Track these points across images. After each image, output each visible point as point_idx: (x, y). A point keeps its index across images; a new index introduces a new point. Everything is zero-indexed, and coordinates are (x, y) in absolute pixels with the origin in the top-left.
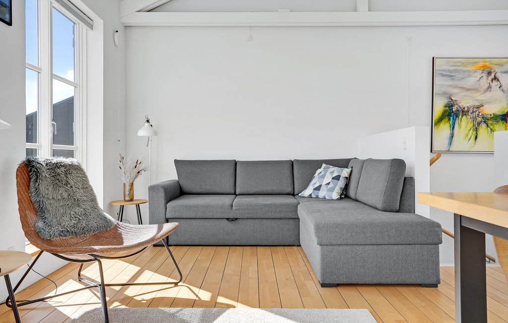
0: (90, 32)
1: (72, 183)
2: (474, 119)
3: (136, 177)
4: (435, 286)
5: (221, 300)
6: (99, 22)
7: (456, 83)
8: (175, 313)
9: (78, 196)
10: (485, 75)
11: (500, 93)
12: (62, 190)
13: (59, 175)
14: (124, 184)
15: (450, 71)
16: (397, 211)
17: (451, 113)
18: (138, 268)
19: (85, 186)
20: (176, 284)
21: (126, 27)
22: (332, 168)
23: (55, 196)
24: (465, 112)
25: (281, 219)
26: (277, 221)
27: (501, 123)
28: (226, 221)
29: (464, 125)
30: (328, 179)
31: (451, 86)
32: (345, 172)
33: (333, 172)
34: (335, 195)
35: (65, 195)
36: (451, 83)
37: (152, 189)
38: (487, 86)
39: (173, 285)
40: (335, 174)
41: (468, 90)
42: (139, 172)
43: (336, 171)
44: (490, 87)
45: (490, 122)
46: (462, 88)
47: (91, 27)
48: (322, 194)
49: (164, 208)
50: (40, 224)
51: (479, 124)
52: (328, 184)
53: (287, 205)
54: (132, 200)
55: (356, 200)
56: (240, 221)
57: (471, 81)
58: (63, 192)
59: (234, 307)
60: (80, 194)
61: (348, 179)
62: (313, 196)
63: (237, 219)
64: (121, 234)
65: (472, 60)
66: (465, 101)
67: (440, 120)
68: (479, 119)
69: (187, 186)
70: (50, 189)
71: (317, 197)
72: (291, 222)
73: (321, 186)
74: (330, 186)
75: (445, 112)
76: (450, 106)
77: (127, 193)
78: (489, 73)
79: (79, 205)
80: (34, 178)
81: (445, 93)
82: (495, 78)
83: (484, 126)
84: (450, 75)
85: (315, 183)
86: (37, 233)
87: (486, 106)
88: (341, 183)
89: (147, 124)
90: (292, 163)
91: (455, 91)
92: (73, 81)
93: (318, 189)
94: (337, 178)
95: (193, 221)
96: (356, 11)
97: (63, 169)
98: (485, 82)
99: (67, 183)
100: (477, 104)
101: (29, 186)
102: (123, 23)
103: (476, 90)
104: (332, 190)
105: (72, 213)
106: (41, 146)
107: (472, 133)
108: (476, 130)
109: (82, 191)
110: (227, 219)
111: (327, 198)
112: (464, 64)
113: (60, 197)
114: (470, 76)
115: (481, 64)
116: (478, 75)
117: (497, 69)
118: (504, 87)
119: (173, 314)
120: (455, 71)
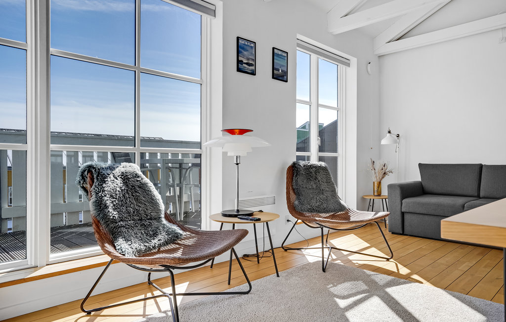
0: (348, 69)
1: (320, 179)
3: (383, 178)
5: (415, 277)
6: (354, 61)
8: (372, 275)
9: (322, 187)
12: (312, 183)
13: (311, 173)
14: (374, 182)
18: (369, 245)
19: (328, 181)
20: (388, 260)
21: (379, 57)
23: (307, 186)
35: (314, 186)
37: (390, 187)
39: (385, 260)
42: (385, 173)
47: (348, 65)
49: (400, 203)
50: (296, 202)
54: (379, 195)
58: (313, 184)
59: (422, 283)
60: (324, 186)
69: (428, 186)
70: (305, 181)
77: (376, 189)
79: (323, 194)
80: (295, 174)
86: (294, 207)
89: (388, 134)
92: (336, 107)
97: (314, 169)
99: (316, 178)
101: (292, 179)
102: (376, 55)
105: (318, 198)
106: (311, 154)
109: (326, 184)
113: (311, 187)
119: (370, 275)
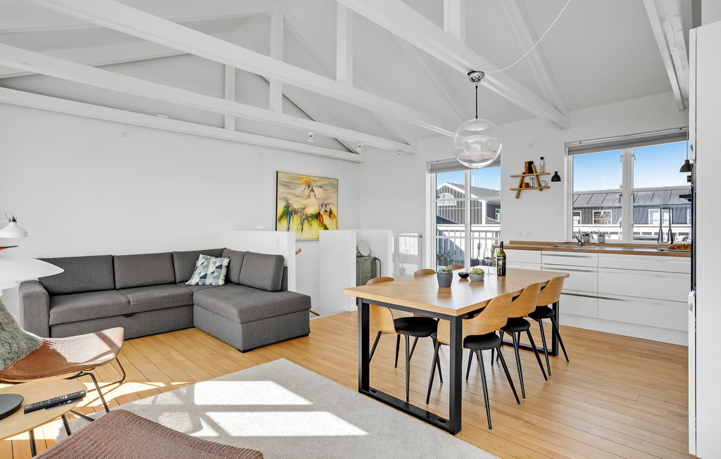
2: (301, 217)
4: (307, 335)
7: (290, 191)
10: (307, 187)
11: (314, 200)
15: (287, 182)
16: (280, 291)
17: (288, 213)
20: (121, 382)
22: (213, 259)
24: (296, 212)
25: (177, 307)
26: (173, 309)
27: (315, 219)
28: (122, 317)
29: (296, 220)
30: (212, 268)
31: (287, 193)
32: (225, 262)
33: (215, 262)
34: (221, 282)
36: (288, 191)
37: (29, 296)
38: (308, 194)
40: (218, 264)
41: (298, 196)
43: (218, 261)
44: (309, 195)
45: (309, 219)
46: (294, 195)
48: (208, 281)
49: (47, 315)
51: (304, 220)
52: (213, 272)
53: (182, 295)
55: (239, 284)
56: (138, 315)
57: (299, 190)
61: (228, 267)
62: (200, 284)
63: (134, 314)
64: (54, 350)
65: (299, 177)
66: (296, 205)
67: (282, 217)
68: (304, 217)
71: (204, 284)
72: (186, 308)
73: (206, 275)
74: (215, 275)
75: (285, 211)
76: (287, 207)
78: (309, 186)
81: (285, 198)
82: (312, 190)
83: (306, 221)
84: (287, 185)
85: (200, 273)
87: (307, 208)
88: (224, 271)
89: (12, 224)
90: (172, 255)
91: (290, 197)
93: (204, 277)
94: (220, 267)
95: (84, 323)
96: (224, 128)
98: (307, 191)
100: (303, 207)
103: (302, 197)
104: (218, 277)
107: (300, 227)
108: (302, 224)
110: (123, 315)
111: (213, 284)
112: (295, 179)
114: (299, 187)
115: (305, 180)
116: (303, 187)
117: (313, 184)
118: (317, 196)
120: (291, 183)
